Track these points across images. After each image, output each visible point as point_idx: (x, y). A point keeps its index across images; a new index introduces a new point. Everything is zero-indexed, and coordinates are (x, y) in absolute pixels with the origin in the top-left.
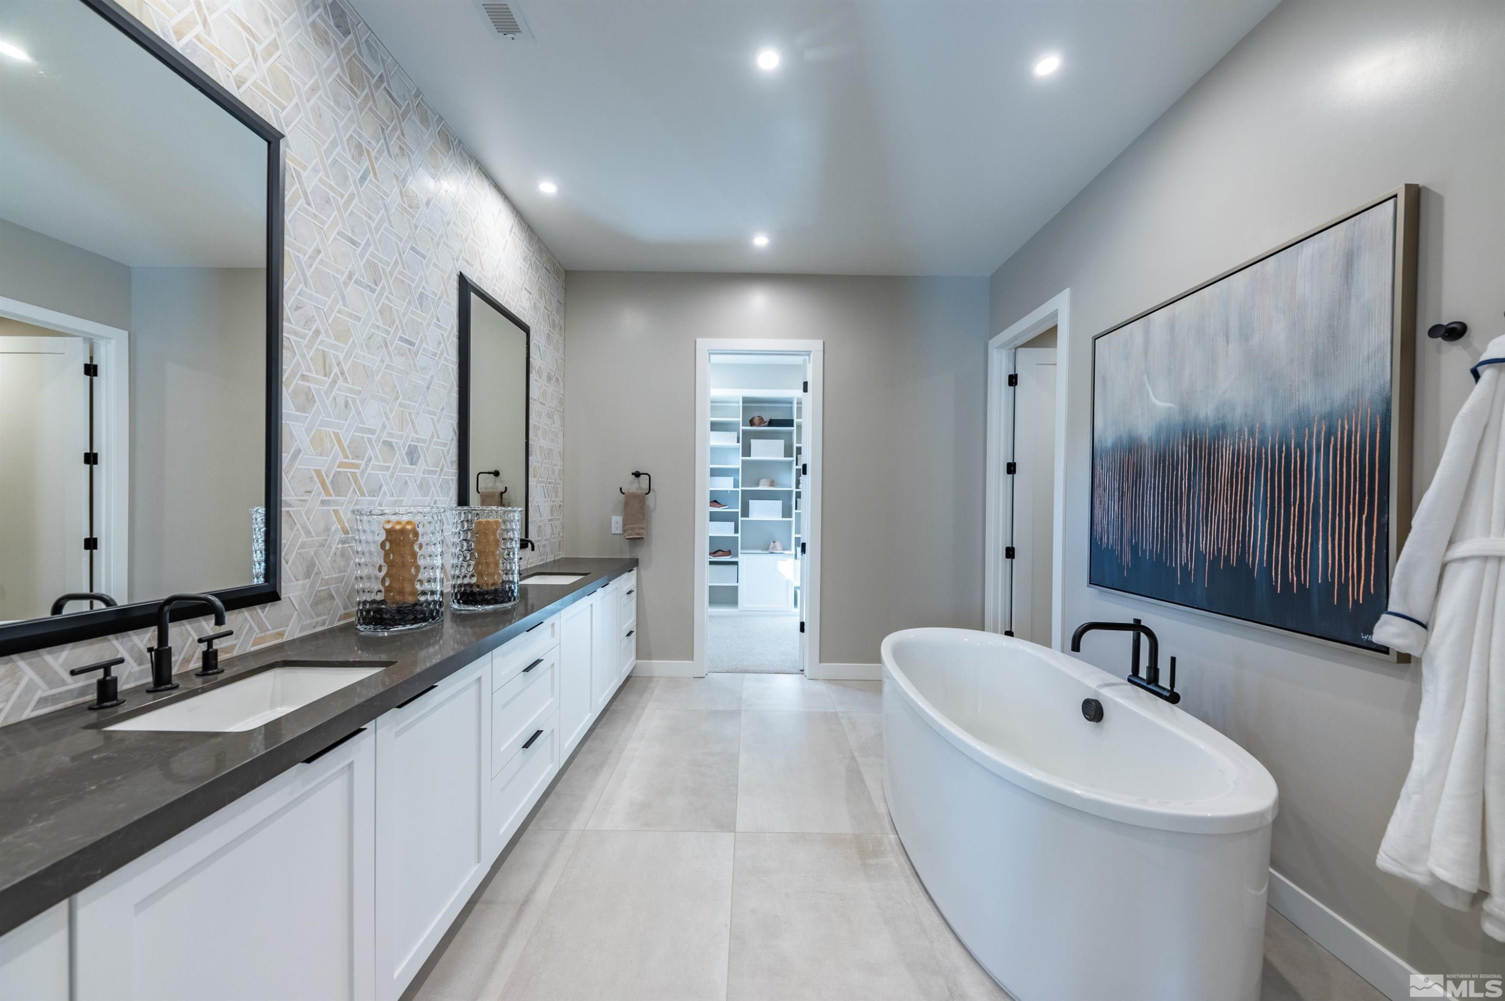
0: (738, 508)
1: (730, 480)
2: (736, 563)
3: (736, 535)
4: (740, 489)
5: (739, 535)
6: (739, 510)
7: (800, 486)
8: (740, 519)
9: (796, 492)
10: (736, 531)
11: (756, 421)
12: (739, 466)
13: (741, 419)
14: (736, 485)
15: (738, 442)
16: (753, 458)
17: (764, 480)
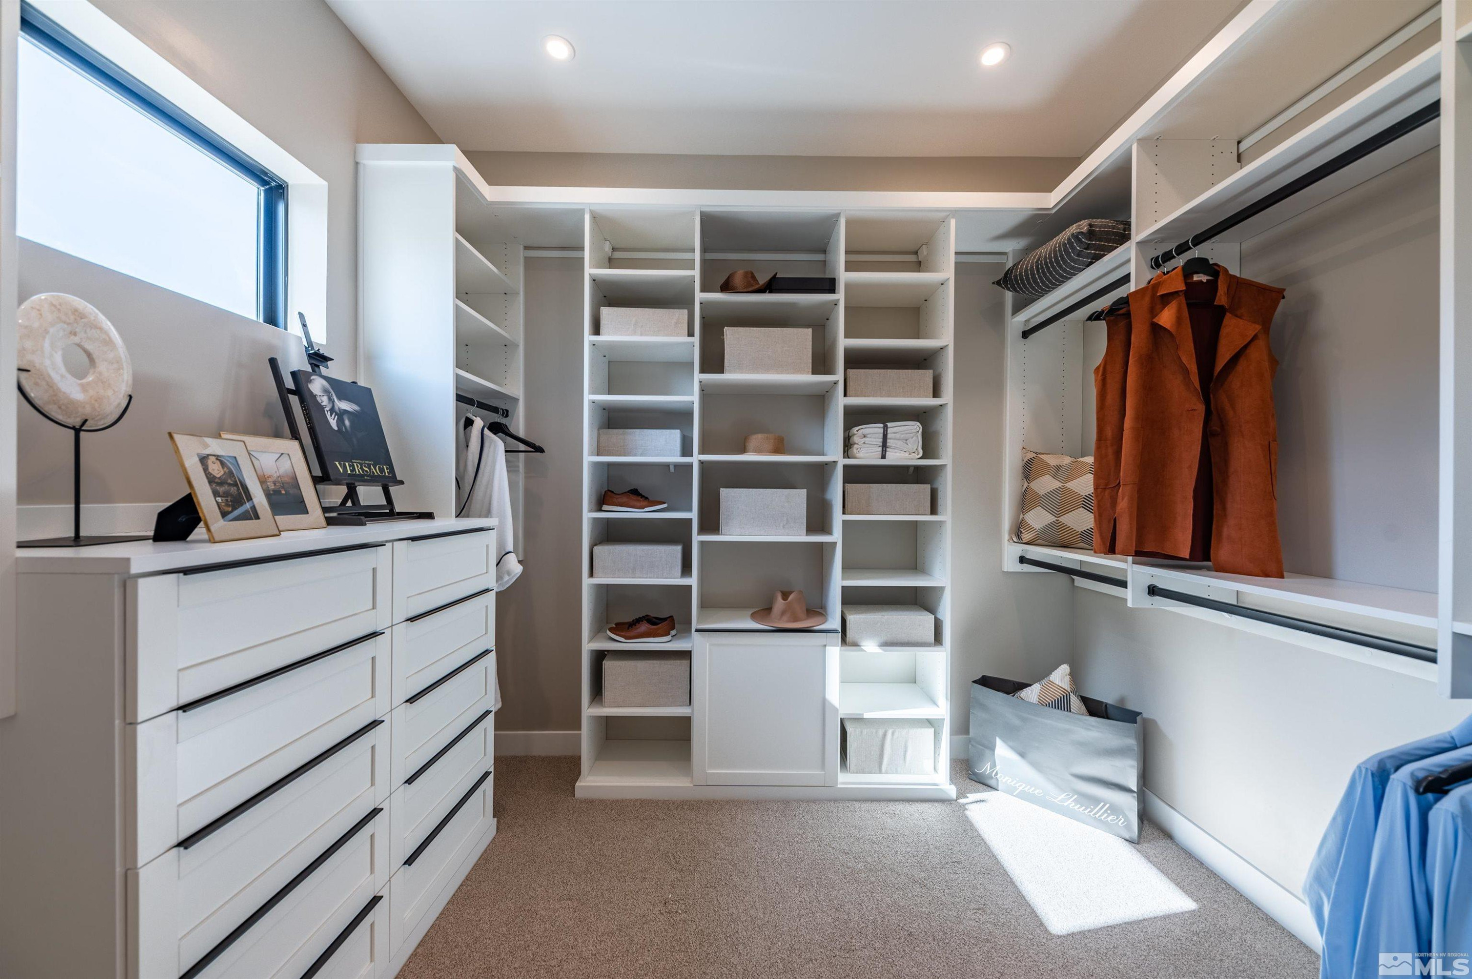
0: (690, 510)
1: (673, 437)
2: (686, 655)
3: (685, 581)
4: (696, 459)
5: (693, 581)
6: (693, 515)
7: (854, 450)
8: (697, 538)
9: (846, 467)
10: (686, 568)
11: (738, 280)
12: (692, 398)
13: (696, 273)
14: (686, 450)
15: (691, 334)
16: (730, 376)
17: (760, 436)
